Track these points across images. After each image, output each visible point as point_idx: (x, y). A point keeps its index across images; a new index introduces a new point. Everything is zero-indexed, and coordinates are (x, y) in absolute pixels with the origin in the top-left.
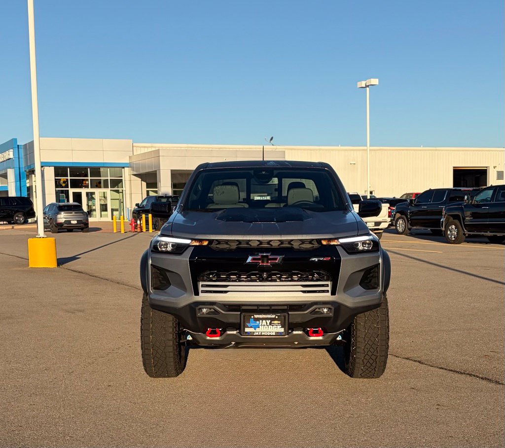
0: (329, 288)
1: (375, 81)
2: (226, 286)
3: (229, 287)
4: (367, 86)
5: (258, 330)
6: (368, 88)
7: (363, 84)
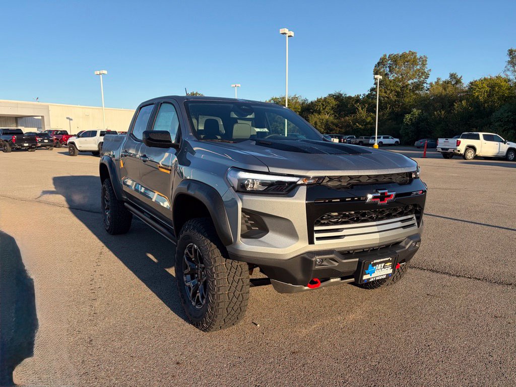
0: (414, 221)
1: (105, 72)
2: (341, 230)
3: (345, 230)
4: (100, 74)
5: (373, 275)
6: (101, 75)
7: (98, 73)
